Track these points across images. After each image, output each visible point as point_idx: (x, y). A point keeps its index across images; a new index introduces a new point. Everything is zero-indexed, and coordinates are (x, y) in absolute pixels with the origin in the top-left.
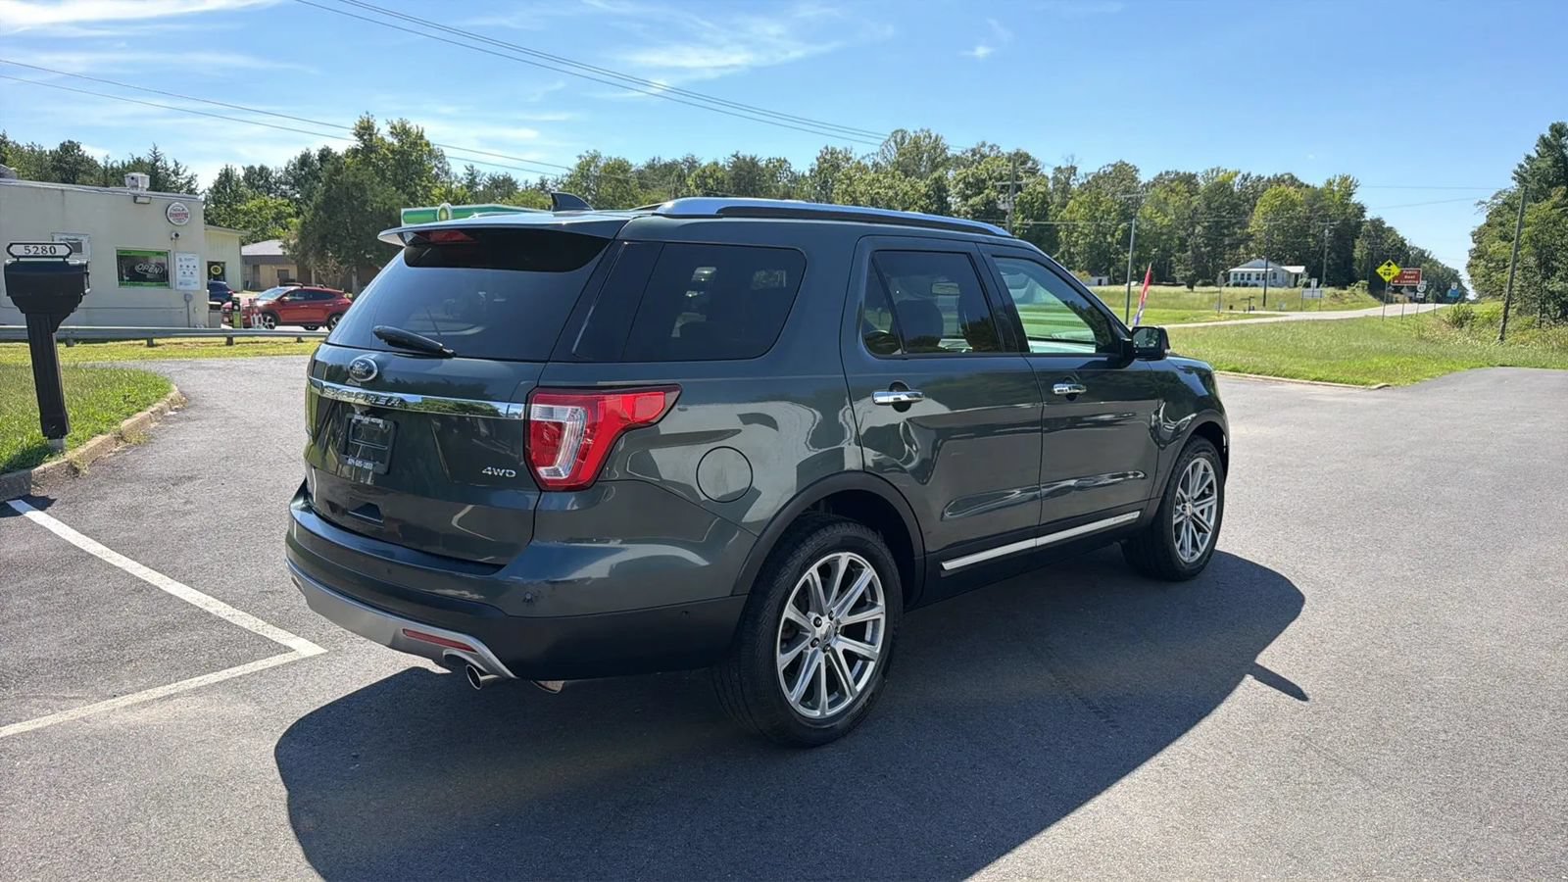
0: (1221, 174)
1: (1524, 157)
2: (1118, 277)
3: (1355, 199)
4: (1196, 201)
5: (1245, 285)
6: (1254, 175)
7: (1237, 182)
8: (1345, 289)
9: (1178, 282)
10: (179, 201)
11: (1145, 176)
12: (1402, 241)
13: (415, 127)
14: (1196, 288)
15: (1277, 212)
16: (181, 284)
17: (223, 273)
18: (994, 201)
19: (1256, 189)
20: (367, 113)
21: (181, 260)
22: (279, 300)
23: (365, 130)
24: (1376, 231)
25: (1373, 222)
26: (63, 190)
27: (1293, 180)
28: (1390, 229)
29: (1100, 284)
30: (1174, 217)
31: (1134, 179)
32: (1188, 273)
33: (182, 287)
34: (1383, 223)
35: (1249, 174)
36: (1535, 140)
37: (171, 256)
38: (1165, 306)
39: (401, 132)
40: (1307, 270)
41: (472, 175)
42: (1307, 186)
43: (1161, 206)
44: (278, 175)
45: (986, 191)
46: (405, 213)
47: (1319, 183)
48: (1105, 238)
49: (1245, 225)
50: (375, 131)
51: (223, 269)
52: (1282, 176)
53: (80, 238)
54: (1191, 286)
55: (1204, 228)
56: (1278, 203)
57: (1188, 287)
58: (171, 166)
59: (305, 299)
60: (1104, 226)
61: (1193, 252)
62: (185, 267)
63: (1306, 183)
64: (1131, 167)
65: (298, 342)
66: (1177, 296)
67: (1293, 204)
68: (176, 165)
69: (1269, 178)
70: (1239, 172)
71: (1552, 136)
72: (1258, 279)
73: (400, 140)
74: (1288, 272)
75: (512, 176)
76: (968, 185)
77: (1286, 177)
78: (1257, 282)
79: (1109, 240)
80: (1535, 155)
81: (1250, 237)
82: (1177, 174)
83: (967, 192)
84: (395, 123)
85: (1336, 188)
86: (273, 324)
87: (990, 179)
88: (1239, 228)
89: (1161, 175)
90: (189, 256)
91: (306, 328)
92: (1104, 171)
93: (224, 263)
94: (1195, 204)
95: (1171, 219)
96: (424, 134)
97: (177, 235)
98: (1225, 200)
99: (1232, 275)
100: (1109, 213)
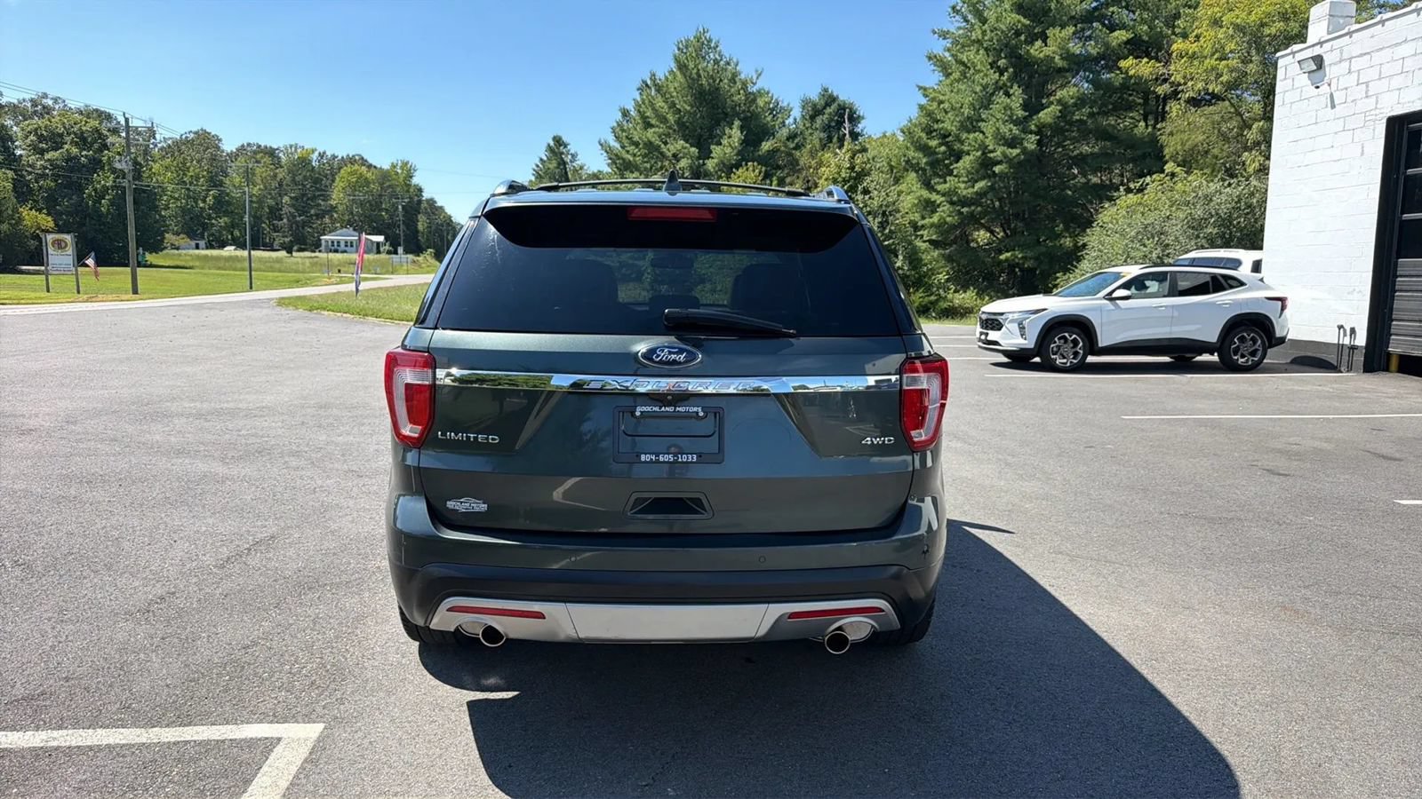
0: (299, 151)
1: (538, 159)
2: (213, 241)
3: (415, 181)
4: (281, 173)
5: (336, 251)
6: (329, 154)
7: (315, 158)
8: (419, 256)
9: (276, 247)
11: (229, 146)
12: (450, 217)
14: (294, 254)
15: (354, 187)
18: (76, 157)
19: (333, 167)
24: (431, 209)
25: (428, 201)
27: (363, 162)
28: (441, 208)
29: (197, 247)
30: (262, 187)
31: (218, 148)
32: (287, 240)
34: (435, 202)
35: (324, 153)
36: (544, 147)
38: (272, 270)
40: (386, 239)
42: (375, 167)
43: (248, 175)
45: (66, 146)
47: (386, 166)
48: (196, 203)
49: (326, 198)
52: (353, 156)
54: (290, 251)
55: (291, 198)
56: (354, 180)
57: (288, 252)
60: (194, 192)
61: (288, 220)
63: (374, 164)
64: (213, 136)
66: (279, 260)
67: (367, 182)
69: (343, 157)
70: (316, 150)
71: (555, 145)
72: (346, 246)
74: (371, 241)
76: (41, 138)
77: (357, 158)
78: (346, 249)
79: (201, 205)
80: (545, 158)
81: (333, 208)
82: (259, 146)
83: (41, 145)
85: (399, 171)
87: (69, 134)
88: (323, 200)
89: (243, 146)
92: (187, 137)
94: (280, 176)
95: (260, 189)
98: (308, 174)
99: (323, 242)
100: (198, 179)
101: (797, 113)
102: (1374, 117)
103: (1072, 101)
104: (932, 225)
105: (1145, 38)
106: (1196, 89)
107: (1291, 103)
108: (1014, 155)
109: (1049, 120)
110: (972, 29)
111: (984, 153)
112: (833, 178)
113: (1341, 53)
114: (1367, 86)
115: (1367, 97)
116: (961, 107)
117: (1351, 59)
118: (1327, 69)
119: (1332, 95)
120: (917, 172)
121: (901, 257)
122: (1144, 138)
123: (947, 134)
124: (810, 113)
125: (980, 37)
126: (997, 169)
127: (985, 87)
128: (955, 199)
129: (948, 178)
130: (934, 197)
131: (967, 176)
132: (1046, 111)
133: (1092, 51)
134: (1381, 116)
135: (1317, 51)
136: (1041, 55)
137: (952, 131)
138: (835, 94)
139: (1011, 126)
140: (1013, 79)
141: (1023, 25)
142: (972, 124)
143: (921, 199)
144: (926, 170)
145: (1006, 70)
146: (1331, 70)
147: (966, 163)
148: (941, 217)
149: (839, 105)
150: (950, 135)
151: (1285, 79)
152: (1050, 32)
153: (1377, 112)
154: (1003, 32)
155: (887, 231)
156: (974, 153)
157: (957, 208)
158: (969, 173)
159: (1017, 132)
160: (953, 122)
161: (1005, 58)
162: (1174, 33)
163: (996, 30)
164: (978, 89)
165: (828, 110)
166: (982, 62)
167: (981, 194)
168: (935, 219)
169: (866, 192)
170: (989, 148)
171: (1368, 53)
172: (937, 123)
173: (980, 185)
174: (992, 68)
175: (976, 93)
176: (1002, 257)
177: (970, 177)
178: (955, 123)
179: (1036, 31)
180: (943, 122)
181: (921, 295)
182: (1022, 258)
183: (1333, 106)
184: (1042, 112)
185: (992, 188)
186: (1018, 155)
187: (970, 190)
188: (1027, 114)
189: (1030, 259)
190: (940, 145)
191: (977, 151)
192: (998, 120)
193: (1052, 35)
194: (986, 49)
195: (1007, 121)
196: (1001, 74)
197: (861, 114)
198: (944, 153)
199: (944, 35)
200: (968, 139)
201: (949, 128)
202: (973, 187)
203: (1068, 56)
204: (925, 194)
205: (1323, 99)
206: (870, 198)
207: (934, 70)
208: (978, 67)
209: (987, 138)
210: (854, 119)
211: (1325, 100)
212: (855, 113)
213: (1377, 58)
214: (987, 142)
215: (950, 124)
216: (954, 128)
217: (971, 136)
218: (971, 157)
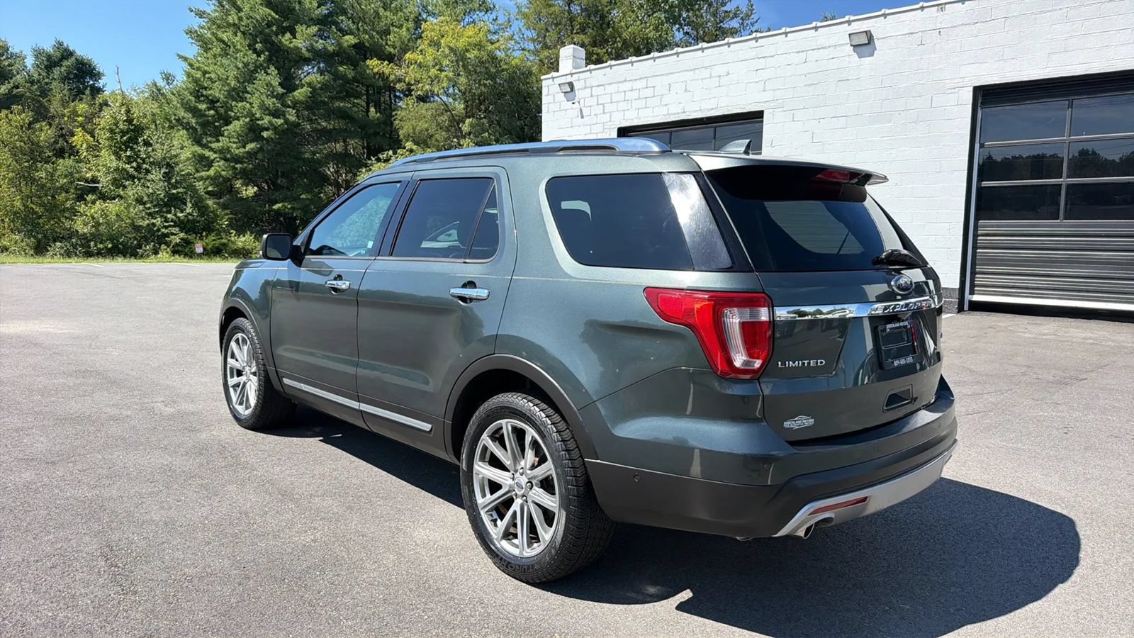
101: (30, 62)
102: (609, 127)
103: (319, 85)
104: (208, 177)
105: (367, 44)
106: (424, 89)
107: (554, 112)
108: (279, 123)
109: (301, 98)
110: (227, 13)
111: (251, 120)
112: (110, 128)
113: (585, 83)
114: (604, 107)
115: (604, 113)
116: (227, 79)
117: (592, 87)
118: (577, 92)
119: (581, 110)
120: (187, 130)
121: (189, 205)
122: (375, 120)
123: (215, 100)
124: (46, 63)
125: (236, 22)
126: (265, 134)
127: (246, 65)
128: (229, 156)
129: (221, 138)
130: (207, 153)
131: (238, 138)
132: (299, 91)
133: (329, 48)
134: (614, 126)
135: (569, 79)
136: (291, 45)
137: (220, 98)
138: (71, 49)
139: (274, 100)
140: (269, 60)
141: (273, 18)
142: (238, 94)
143: (196, 154)
144: (196, 129)
145: (262, 52)
146: (579, 94)
147: (236, 126)
148: (217, 171)
149: (77, 59)
150: (218, 101)
151: (548, 95)
152: (299, 28)
153: (611, 123)
154: (257, 21)
155: (174, 181)
156: (243, 118)
157: (231, 164)
158: (239, 135)
159: (279, 105)
160: (221, 90)
161: (261, 42)
162: (387, 44)
163: (252, 18)
164: (240, 65)
165: (65, 63)
166: (241, 43)
167: (251, 155)
168: (212, 172)
169: (147, 144)
170: (257, 116)
171: (603, 85)
172: (206, 90)
173: (250, 146)
174: (250, 49)
175: (239, 69)
176: (276, 207)
177: (240, 139)
178: (223, 92)
179: (284, 25)
180: (211, 89)
181: (213, 238)
182: (291, 208)
183: (582, 117)
184: (297, 91)
185: (261, 149)
186: (282, 124)
187: (242, 150)
188: (285, 91)
189: (299, 209)
190: (209, 109)
191: (246, 118)
192: (262, 93)
193: (300, 31)
194: (244, 33)
195: (269, 95)
196: (259, 56)
197: (101, 71)
198: (213, 116)
199: (201, 14)
200: (237, 107)
201: (217, 95)
202: (244, 147)
203: (311, 49)
204: (198, 149)
205: (576, 112)
206: (153, 150)
207: (192, 43)
208: (239, 47)
209: (253, 107)
210: (97, 76)
211: (577, 112)
212: (94, 69)
213: (610, 89)
214: (254, 110)
215: (217, 92)
216: (222, 97)
217: (240, 104)
218: (241, 122)
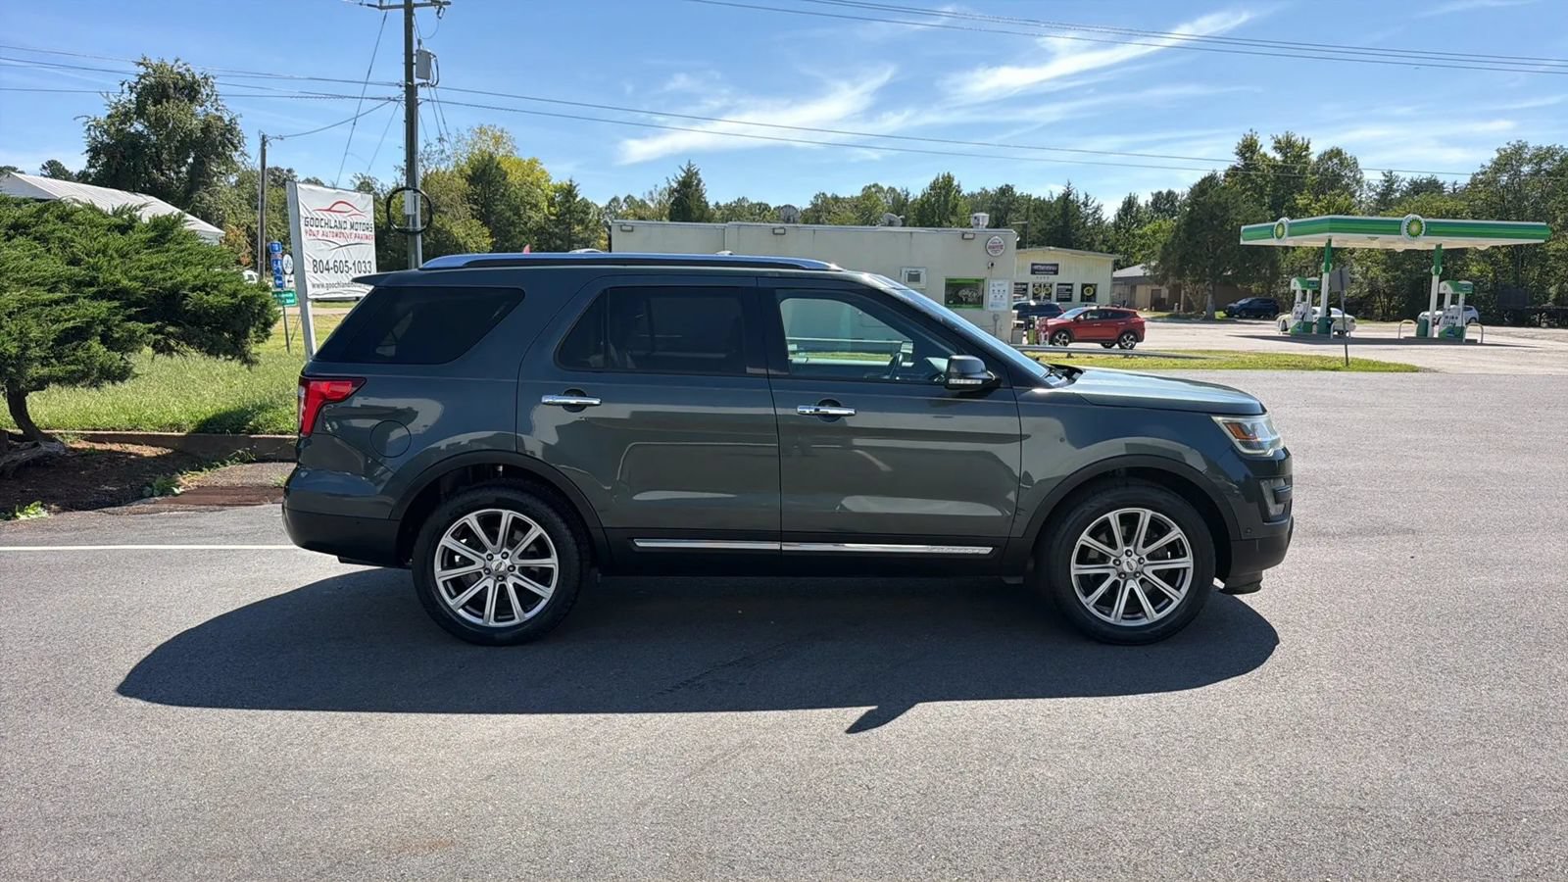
10: (999, 235)
13: (1300, 139)
16: (992, 306)
17: (1094, 294)
20: (1251, 130)
21: (993, 286)
22: (1075, 319)
23: (1248, 148)
26: (911, 233)
33: (994, 309)
37: (986, 282)
39: (1285, 146)
41: (1390, 181)
44: (1183, 198)
46: (1245, 230)
50: (1258, 147)
51: (1095, 290)
53: (920, 270)
58: (1082, 198)
59: (1100, 318)
62: (996, 291)
65: (1068, 357)
68: (1087, 196)
73: (1285, 155)
75: (1438, 179)
84: (1280, 137)
86: (1067, 341)
90: (1000, 282)
91: (1103, 345)
93: (1096, 285)
96: (1310, 146)
97: (992, 265)
